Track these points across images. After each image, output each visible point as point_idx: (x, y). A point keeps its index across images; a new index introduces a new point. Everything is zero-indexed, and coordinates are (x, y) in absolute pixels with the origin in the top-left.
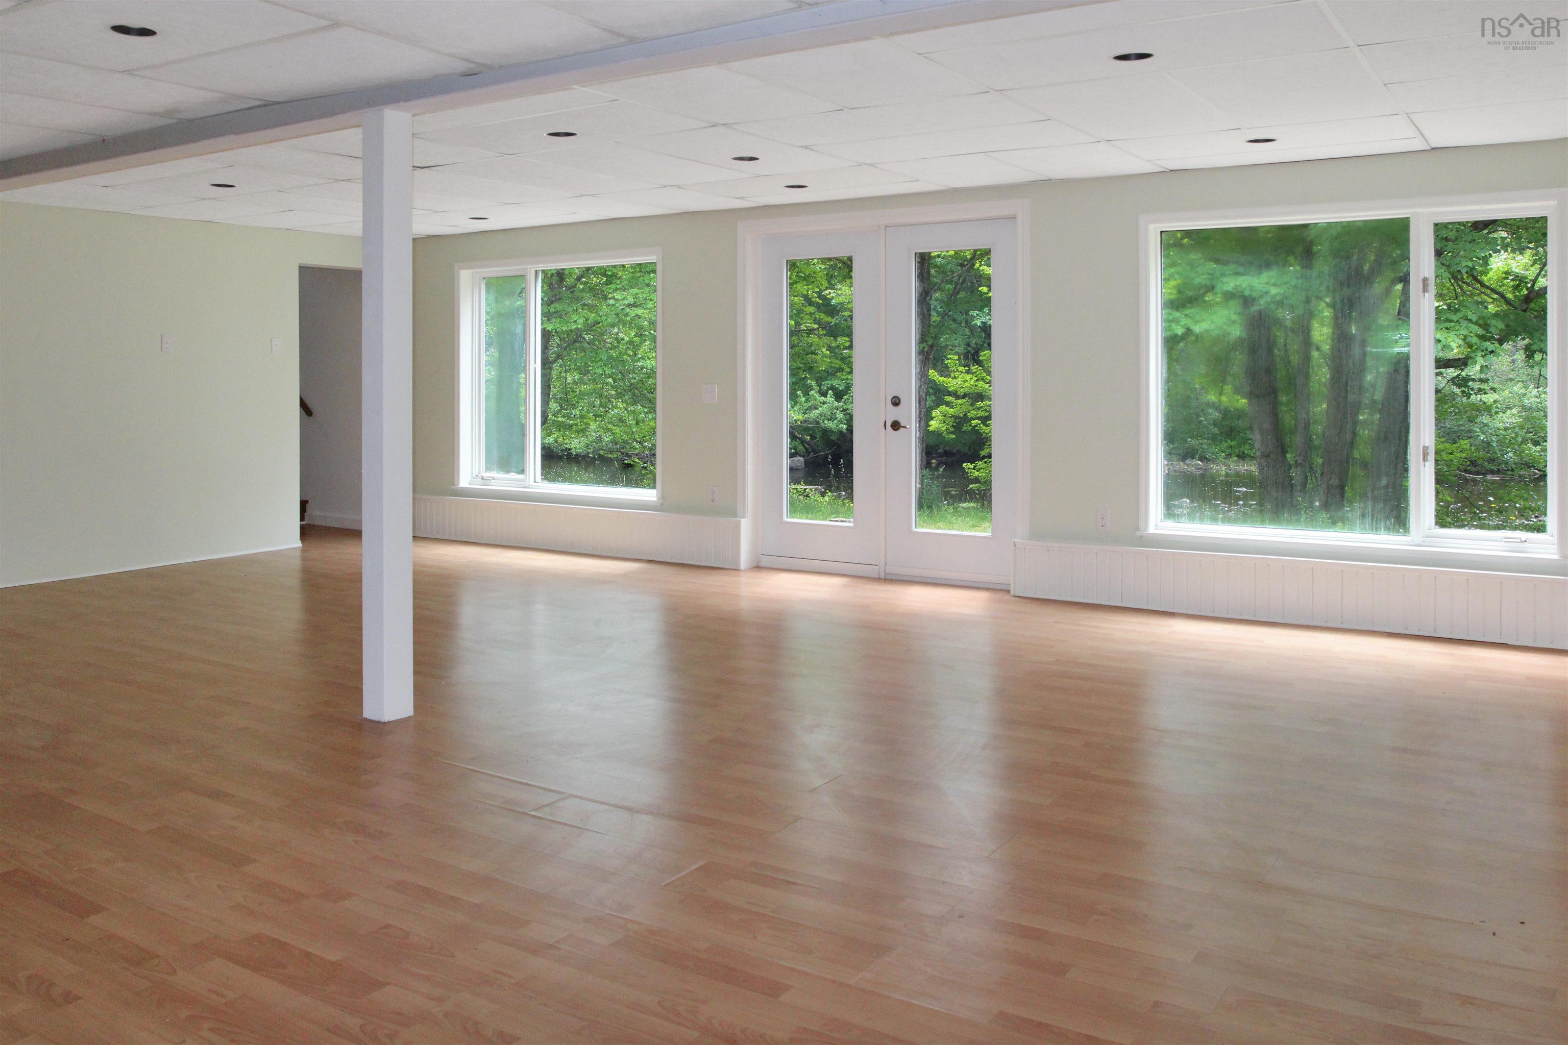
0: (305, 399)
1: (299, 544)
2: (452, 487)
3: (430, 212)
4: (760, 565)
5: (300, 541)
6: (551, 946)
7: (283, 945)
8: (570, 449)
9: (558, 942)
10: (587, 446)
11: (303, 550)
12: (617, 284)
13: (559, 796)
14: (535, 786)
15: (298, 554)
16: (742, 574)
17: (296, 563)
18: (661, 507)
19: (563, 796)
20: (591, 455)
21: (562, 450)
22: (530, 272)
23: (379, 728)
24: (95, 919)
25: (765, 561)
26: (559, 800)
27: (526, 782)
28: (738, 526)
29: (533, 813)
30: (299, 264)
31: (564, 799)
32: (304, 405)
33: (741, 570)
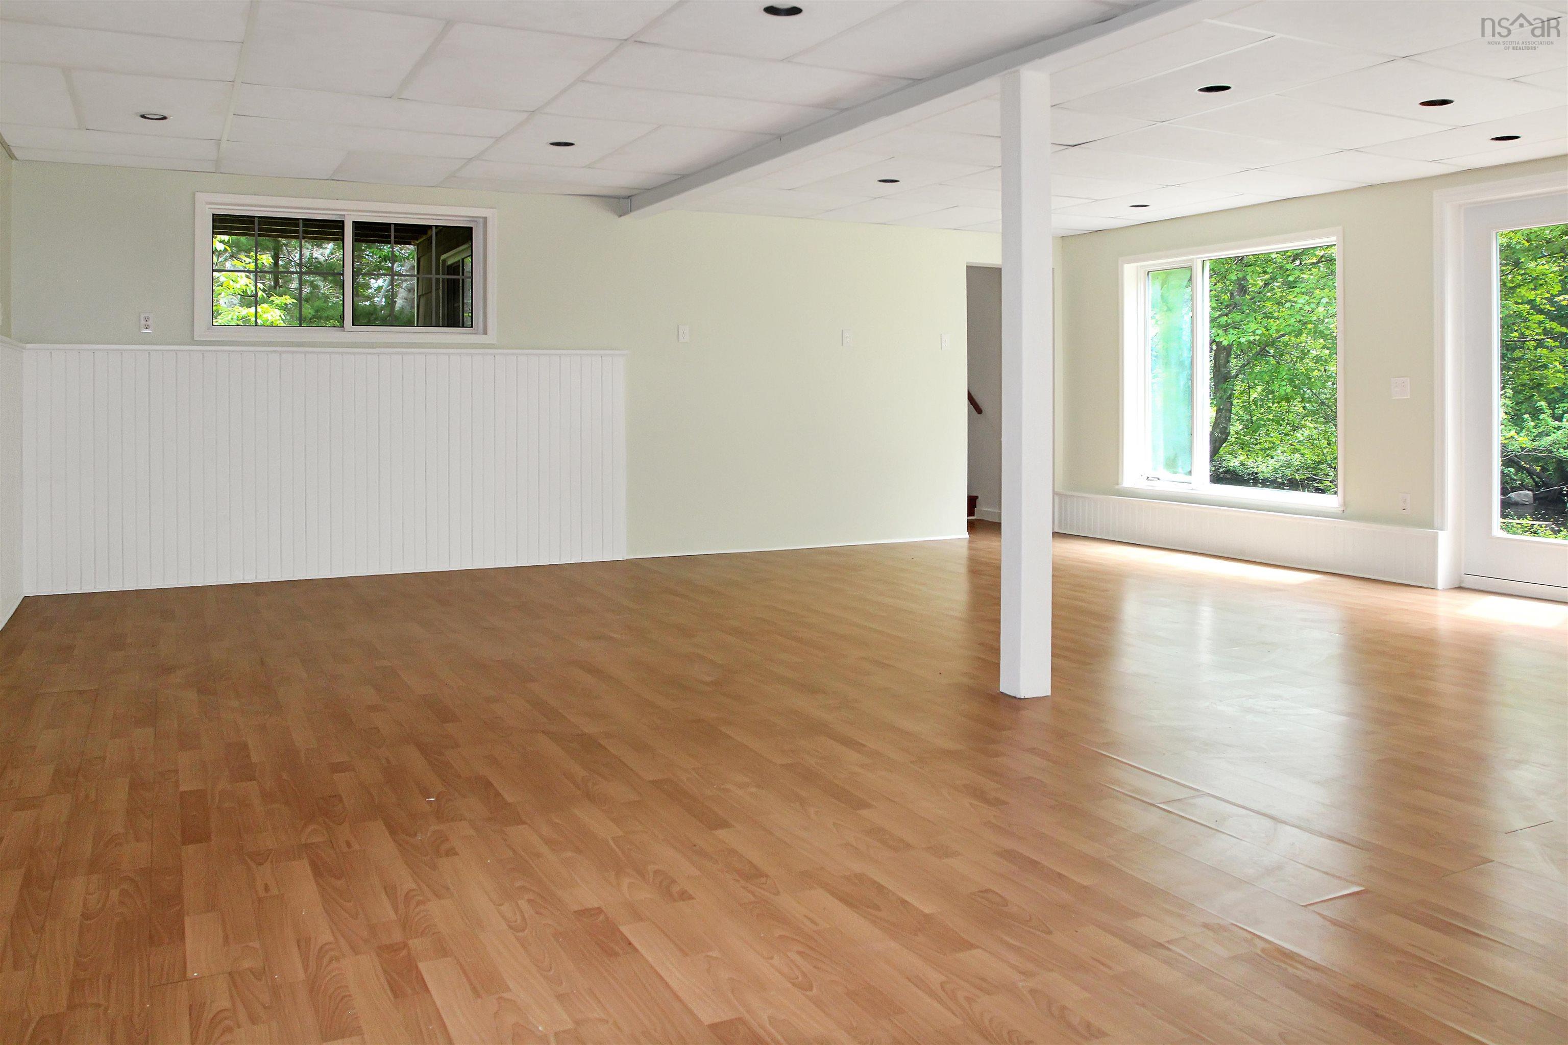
0: (973, 394)
1: (966, 535)
2: (1117, 487)
3: (1091, 201)
4: (1463, 585)
5: (968, 533)
6: (1161, 946)
7: (880, 888)
8: (1257, 473)
9: (1168, 942)
10: (1276, 470)
11: (970, 542)
12: (1302, 288)
13: (1193, 793)
14: (1168, 779)
15: (965, 544)
16: (1439, 593)
17: (964, 551)
18: (1344, 515)
19: (1197, 793)
20: (1280, 480)
21: (1249, 474)
22: (1196, 262)
23: (1014, 703)
24: (721, 833)
25: (1470, 582)
26: (1193, 797)
27: (1159, 774)
28: (1434, 540)
29: (1161, 806)
30: (967, 263)
31: (1198, 796)
32: (971, 399)
33: (1438, 589)
